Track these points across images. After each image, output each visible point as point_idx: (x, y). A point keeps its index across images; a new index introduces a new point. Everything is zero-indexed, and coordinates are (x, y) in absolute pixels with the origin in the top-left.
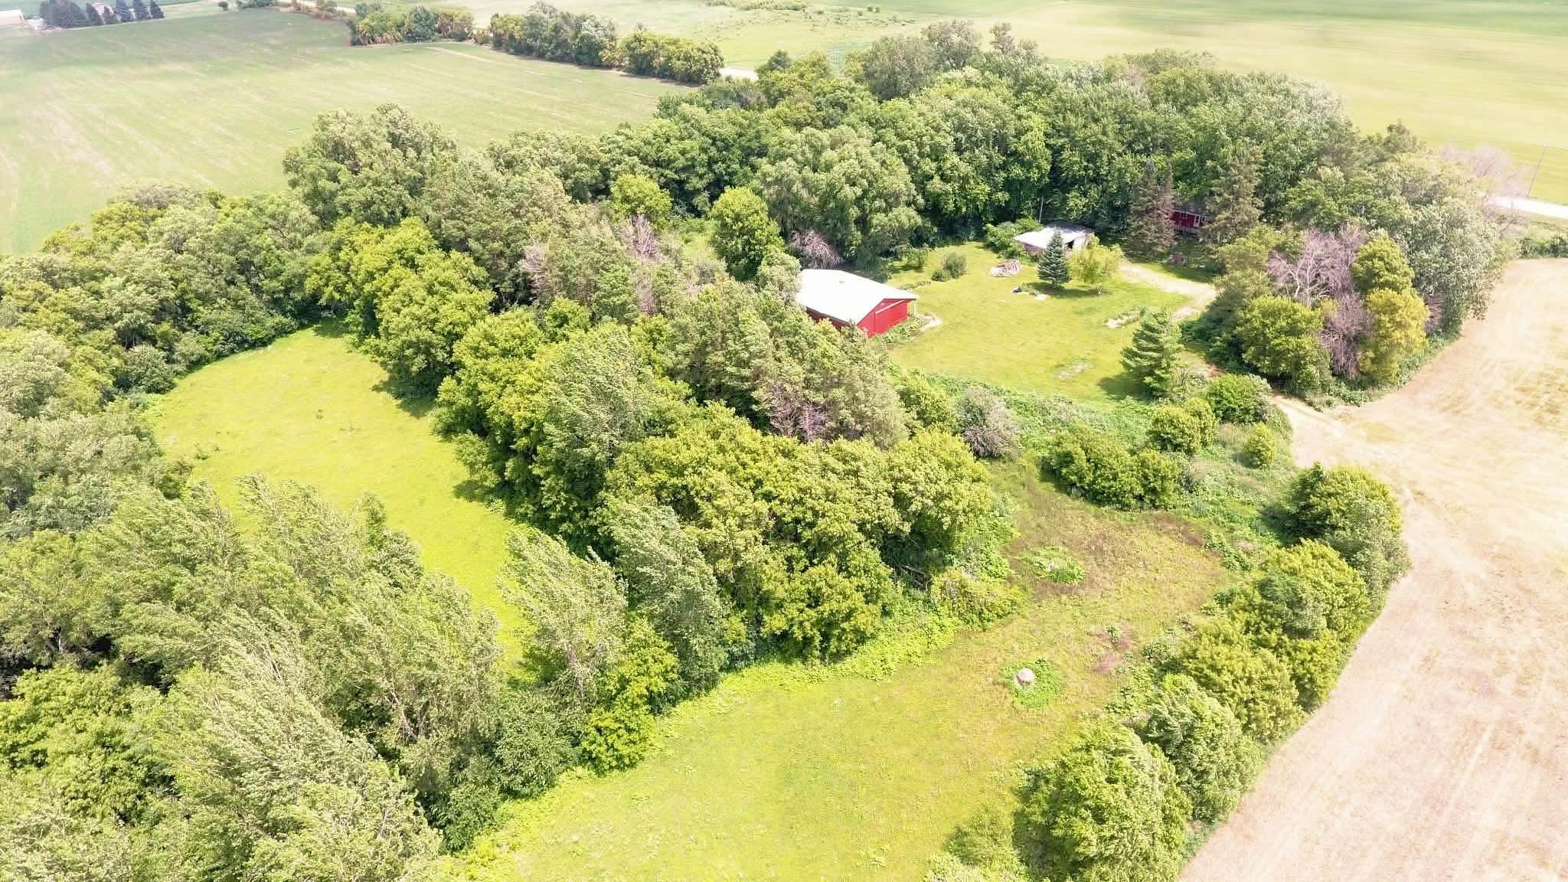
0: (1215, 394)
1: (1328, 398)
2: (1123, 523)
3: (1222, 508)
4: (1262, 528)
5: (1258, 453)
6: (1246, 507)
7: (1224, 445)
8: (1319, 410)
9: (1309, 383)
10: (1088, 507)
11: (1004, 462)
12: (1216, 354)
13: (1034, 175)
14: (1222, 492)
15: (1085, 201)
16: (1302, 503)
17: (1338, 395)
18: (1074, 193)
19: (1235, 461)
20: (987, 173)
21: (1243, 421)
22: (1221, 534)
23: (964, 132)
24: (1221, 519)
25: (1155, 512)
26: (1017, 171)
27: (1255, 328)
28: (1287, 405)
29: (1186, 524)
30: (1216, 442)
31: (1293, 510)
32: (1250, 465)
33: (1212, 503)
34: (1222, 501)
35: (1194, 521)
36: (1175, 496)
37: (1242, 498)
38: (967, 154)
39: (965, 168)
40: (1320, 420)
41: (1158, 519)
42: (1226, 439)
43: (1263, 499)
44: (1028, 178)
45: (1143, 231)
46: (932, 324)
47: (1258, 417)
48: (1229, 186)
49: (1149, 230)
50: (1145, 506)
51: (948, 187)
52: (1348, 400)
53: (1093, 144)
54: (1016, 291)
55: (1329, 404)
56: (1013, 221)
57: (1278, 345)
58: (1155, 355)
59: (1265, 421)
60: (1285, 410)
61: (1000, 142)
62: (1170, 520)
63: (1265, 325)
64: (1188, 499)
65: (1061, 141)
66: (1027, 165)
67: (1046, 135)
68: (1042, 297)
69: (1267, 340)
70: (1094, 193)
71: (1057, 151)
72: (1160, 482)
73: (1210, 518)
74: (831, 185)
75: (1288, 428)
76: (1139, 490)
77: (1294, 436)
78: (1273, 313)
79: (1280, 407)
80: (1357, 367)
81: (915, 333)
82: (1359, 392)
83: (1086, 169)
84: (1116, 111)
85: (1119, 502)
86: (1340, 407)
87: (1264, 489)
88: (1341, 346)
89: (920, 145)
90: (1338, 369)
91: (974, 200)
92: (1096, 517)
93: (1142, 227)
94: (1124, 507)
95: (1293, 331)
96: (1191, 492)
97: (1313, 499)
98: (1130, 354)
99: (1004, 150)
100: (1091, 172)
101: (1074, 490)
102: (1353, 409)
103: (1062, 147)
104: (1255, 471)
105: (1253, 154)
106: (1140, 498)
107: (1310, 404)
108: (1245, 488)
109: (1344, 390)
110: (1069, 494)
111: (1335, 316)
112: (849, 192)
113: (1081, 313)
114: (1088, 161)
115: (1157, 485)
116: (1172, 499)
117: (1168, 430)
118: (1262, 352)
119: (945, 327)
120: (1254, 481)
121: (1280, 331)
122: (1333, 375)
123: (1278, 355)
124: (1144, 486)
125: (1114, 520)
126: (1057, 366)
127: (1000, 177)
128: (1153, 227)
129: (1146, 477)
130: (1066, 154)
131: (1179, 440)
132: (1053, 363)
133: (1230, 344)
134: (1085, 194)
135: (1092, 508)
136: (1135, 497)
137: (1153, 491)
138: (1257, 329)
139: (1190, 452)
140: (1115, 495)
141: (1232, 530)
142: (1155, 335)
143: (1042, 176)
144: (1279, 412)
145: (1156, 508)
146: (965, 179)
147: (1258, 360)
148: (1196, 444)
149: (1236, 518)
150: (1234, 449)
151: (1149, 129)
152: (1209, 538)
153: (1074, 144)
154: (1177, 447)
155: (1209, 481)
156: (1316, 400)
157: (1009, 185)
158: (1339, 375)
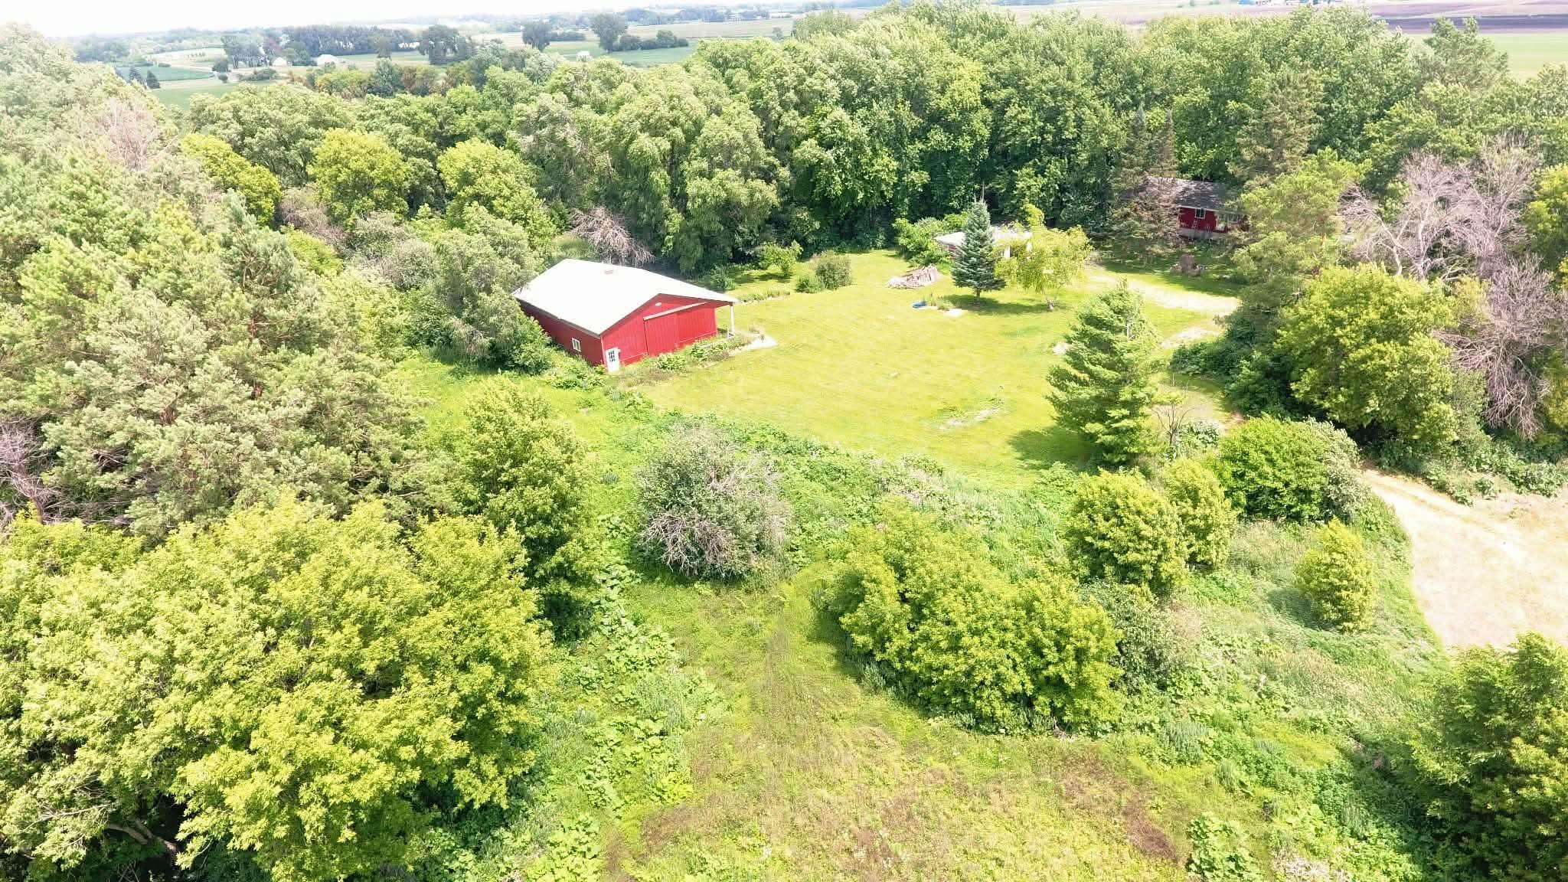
0: (1233, 460)
1: (1477, 477)
2: (971, 770)
3: (1239, 736)
4: (1355, 813)
5: (1331, 594)
6: (1306, 739)
7: (1253, 568)
8: (1463, 501)
9: (1431, 445)
10: (895, 716)
11: (748, 592)
12: (1243, 392)
13: (965, 144)
14: (1242, 690)
15: (1042, 181)
16: (1481, 756)
17: (1501, 470)
18: (1025, 170)
19: (1278, 608)
20: (896, 143)
21: (1297, 517)
22: (1235, 825)
23: (858, 80)
24: (1237, 773)
25: (1065, 741)
26: (938, 137)
27: (1315, 330)
28: (1391, 490)
29: (1140, 782)
30: (1235, 561)
31: (1451, 773)
32: (1315, 620)
33: (1214, 722)
34: (1242, 717)
35: (1162, 774)
36: (1119, 699)
37: (1296, 713)
38: (862, 112)
39: (856, 130)
40: (1466, 520)
41: (1068, 761)
42: (1254, 555)
43: (1354, 716)
44: (956, 149)
45: (1131, 220)
46: (756, 344)
47: (1332, 508)
48: (1265, 132)
49: (1140, 219)
50: (1037, 721)
51: (829, 156)
52: (1524, 483)
53: (1053, 93)
54: (917, 306)
55: (1482, 488)
56: (940, 217)
57: (1363, 360)
58: (1109, 374)
59: (1346, 519)
60: (1388, 499)
61: (916, 98)
62: (1096, 768)
63: (1338, 323)
64: (1151, 705)
65: (1003, 94)
66: (953, 129)
67: (984, 88)
68: (957, 313)
69: (1341, 352)
70: (1055, 168)
71: (1000, 110)
72: (1072, 664)
73: (1209, 768)
74: (618, 132)
75: (1400, 537)
76: (1018, 681)
77: (1414, 554)
78: (1357, 297)
79: (1376, 491)
80: (1541, 412)
81: (719, 357)
82: (1544, 464)
83: (1042, 132)
84: (1089, 53)
85: (970, 709)
86: (1507, 496)
87: (1353, 689)
88: (1502, 369)
89: (782, 89)
90: (1495, 419)
91: (876, 182)
92: (910, 747)
93: (1127, 215)
94: (983, 723)
95: (1393, 331)
96: (1162, 687)
97: (1524, 753)
98: (1060, 378)
99: (919, 106)
100: (1049, 138)
101: (871, 670)
102: (1535, 501)
103: (1007, 102)
104: (1330, 636)
105: (1307, 81)
106: (1025, 701)
107: (1441, 488)
108: (1301, 680)
109: (1512, 461)
110: (859, 678)
111: (1484, 311)
112: (648, 145)
113: (1013, 335)
114: (1046, 121)
115: (1066, 671)
116: (1110, 705)
117: (1103, 526)
118: (1332, 379)
119: (778, 350)
120: (1327, 663)
121: (1371, 331)
122: (1487, 430)
123: (1362, 381)
124: (1034, 672)
125: (949, 760)
126: (943, 411)
127: (914, 149)
128: (1145, 215)
129: (1037, 648)
130: (1011, 111)
131: (1132, 557)
132: (938, 405)
133: (1269, 374)
134: (1041, 171)
135: (905, 719)
136: (1007, 698)
137: (1057, 684)
138: (1322, 331)
139: (1161, 587)
140: (958, 691)
141: (1267, 811)
142: (1107, 335)
143: (978, 146)
144: (1378, 503)
145: (1068, 728)
146: (857, 146)
147: (1324, 396)
148: (1174, 566)
149: (1278, 772)
150: (1277, 581)
151: (1138, 70)
152: (1199, 834)
153: (1026, 97)
154: (1128, 573)
155: (1209, 659)
156: (1454, 479)
157: (931, 161)
158: (1500, 430)
